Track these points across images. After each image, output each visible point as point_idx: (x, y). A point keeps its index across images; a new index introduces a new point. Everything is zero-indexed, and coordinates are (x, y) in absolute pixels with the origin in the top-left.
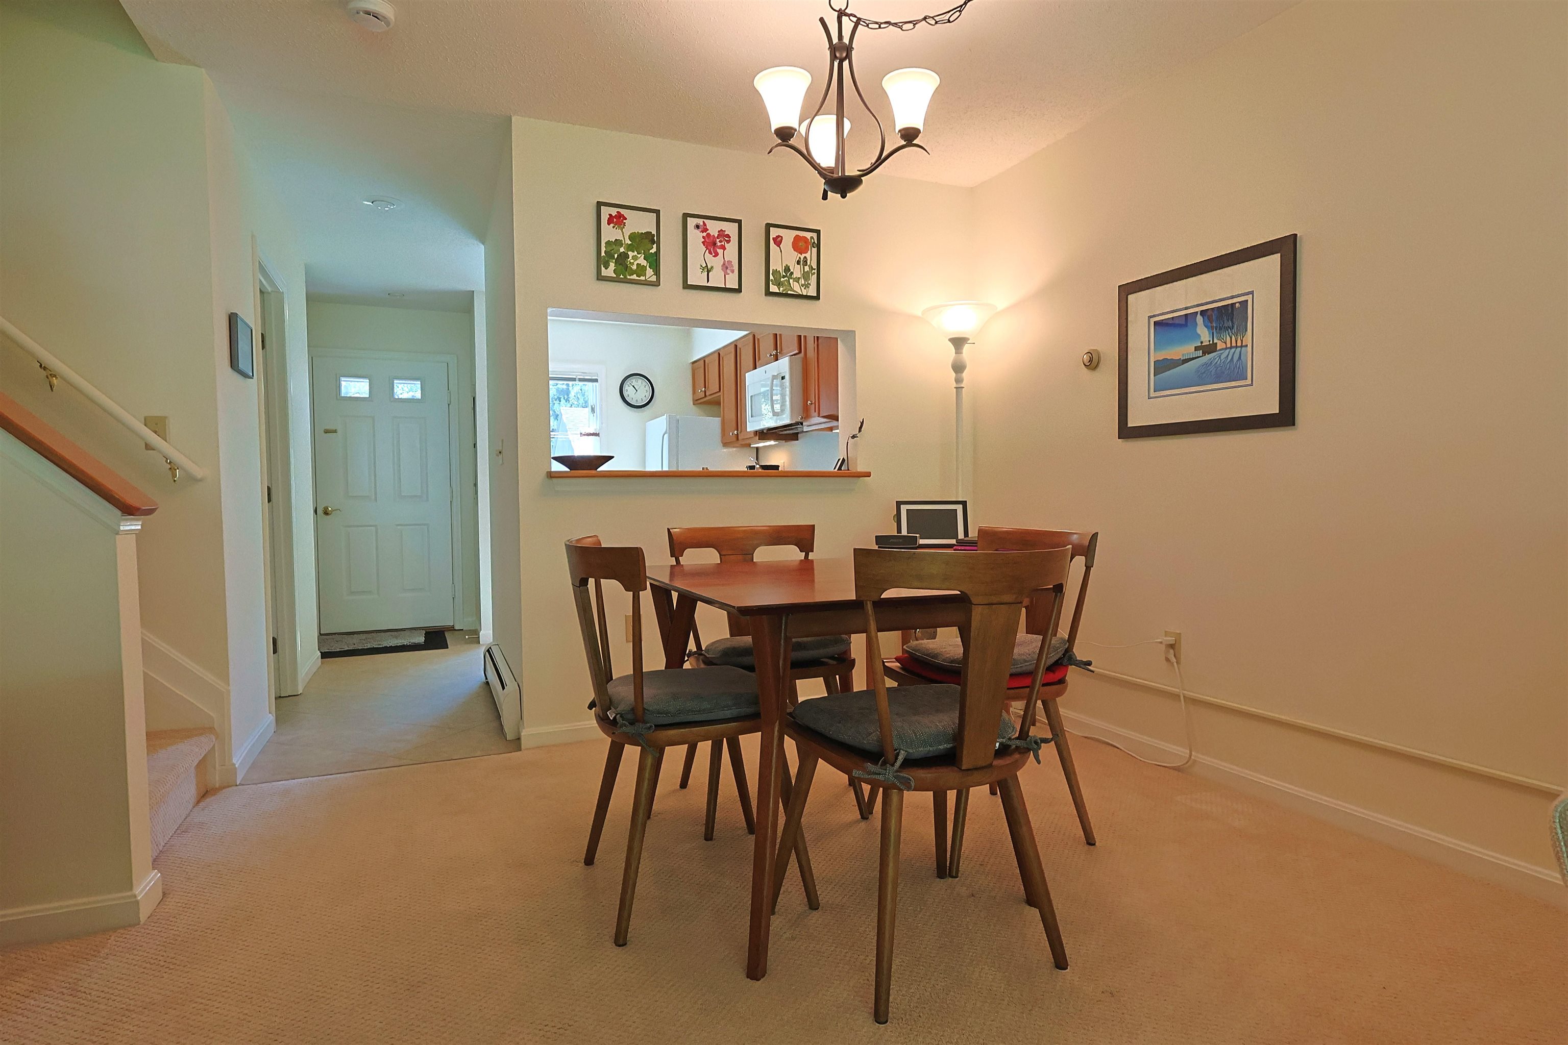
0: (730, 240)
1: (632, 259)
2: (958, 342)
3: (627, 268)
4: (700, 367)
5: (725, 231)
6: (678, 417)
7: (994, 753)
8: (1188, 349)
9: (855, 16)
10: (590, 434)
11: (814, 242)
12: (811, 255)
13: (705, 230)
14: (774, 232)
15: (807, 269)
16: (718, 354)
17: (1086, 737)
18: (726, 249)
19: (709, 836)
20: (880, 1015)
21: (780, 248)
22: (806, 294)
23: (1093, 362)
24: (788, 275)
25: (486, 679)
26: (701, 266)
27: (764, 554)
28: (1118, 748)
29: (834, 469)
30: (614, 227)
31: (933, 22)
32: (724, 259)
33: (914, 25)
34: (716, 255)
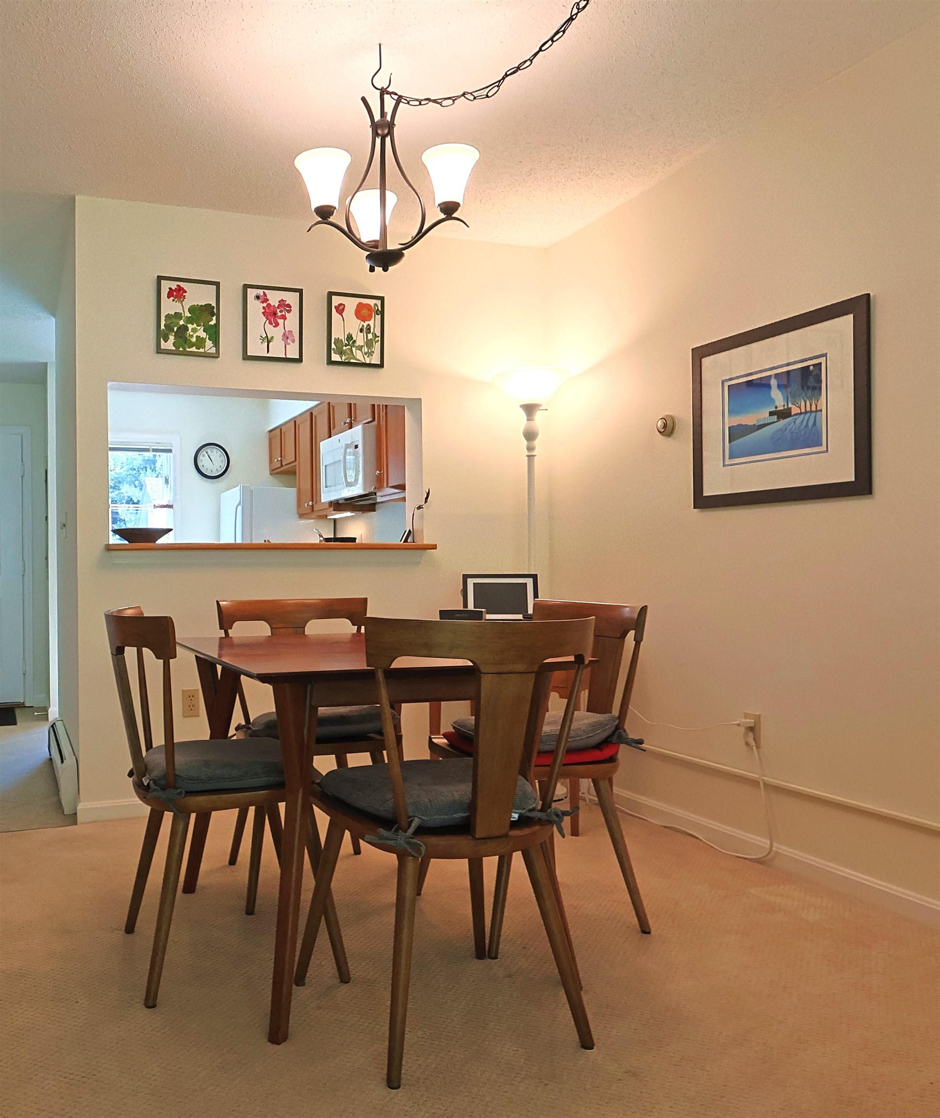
0: (291, 310)
1: (192, 331)
2: (530, 409)
3: (186, 341)
4: (277, 436)
5: (286, 301)
6: (252, 488)
7: (508, 825)
8: (762, 415)
9: (396, 94)
10: (164, 505)
11: (378, 310)
12: (374, 323)
13: (266, 300)
14: (336, 301)
15: (370, 336)
16: (294, 421)
17: (665, 827)
18: (286, 318)
19: (250, 910)
20: (393, 1081)
21: (342, 316)
22: (369, 362)
23: (668, 429)
24: (351, 343)
25: (50, 755)
26: (261, 337)
27: (315, 628)
28: (697, 838)
29: (401, 541)
30: (173, 300)
31: (472, 98)
32: (284, 329)
33: (454, 100)
34: (277, 325)
